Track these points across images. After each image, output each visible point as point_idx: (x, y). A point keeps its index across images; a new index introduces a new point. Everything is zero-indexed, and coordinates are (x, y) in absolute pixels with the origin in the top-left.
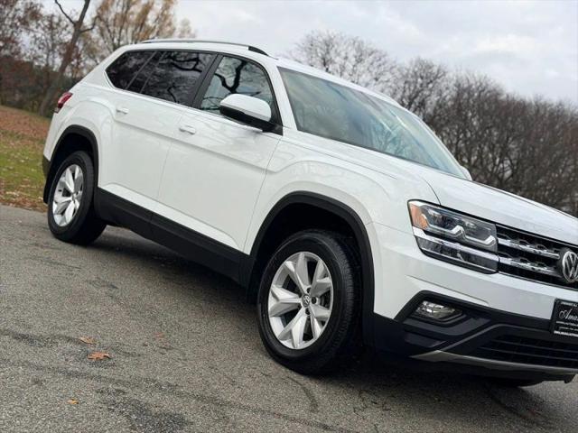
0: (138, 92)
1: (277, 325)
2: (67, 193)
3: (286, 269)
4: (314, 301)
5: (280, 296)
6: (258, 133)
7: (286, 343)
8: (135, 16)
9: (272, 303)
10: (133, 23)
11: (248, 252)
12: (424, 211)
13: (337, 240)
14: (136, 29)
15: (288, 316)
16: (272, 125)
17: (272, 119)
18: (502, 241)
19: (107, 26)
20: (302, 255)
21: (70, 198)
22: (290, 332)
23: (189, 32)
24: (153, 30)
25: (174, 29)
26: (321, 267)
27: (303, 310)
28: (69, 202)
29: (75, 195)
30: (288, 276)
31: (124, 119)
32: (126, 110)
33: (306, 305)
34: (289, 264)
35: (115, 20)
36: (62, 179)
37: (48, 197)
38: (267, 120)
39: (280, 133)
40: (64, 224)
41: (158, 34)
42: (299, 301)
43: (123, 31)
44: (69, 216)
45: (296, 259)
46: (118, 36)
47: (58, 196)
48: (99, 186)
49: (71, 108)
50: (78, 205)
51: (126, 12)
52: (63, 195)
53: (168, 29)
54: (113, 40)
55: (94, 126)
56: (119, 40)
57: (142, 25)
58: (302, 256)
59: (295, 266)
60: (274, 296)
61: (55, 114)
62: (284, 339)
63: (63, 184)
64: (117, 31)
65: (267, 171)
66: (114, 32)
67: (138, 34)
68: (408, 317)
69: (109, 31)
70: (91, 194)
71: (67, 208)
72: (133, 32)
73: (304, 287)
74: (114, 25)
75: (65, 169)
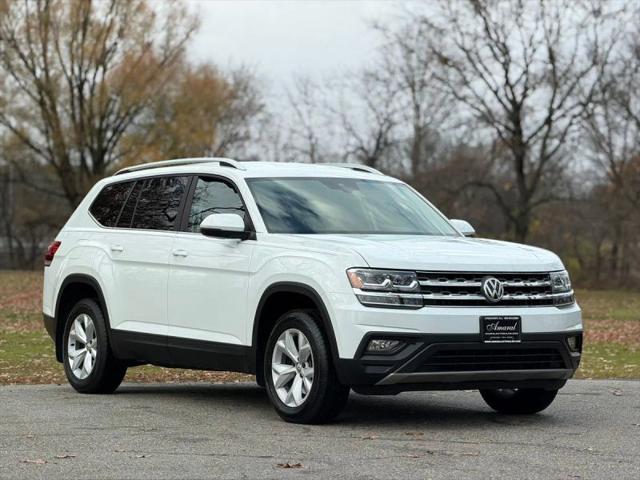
0: (128, 227)
1: (282, 394)
2: (80, 345)
3: (280, 348)
4: (304, 366)
5: (280, 370)
6: (238, 243)
7: (291, 405)
8: (67, 10)
9: (275, 378)
10: (66, 26)
11: (250, 344)
12: (358, 274)
13: (309, 314)
14: (74, 38)
15: (288, 385)
16: (248, 234)
17: (245, 229)
18: (422, 283)
19: (16, 47)
20: (287, 332)
21: (85, 349)
22: (292, 396)
23: (183, 14)
24: (109, 29)
25: (153, 15)
26: (301, 337)
27: (298, 375)
28: (85, 352)
29: (89, 345)
30: (283, 354)
31: (121, 257)
32: (120, 248)
33: (299, 371)
34: (280, 343)
35: (27, 30)
36: (72, 332)
37: (62, 355)
38: (242, 230)
39: (254, 238)
40: (86, 376)
41: (121, 34)
42: (294, 369)
43: (51, 47)
44: (89, 366)
45: (284, 338)
46: (41, 59)
47: (72, 351)
48: (112, 327)
49: (63, 257)
50: (95, 352)
51: (47, 8)
52: (77, 349)
53: (140, 18)
54: (33, 72)
55: (92, 270)
56: (46, 70)
57: (86, 23)
58: (287, 334)
59: (285, 343)
60: (276, 372)
61: (46, 268)
62: (289, 402)
63: (75, 337)
64: (38, 52)
65: (249, 274)
66: (32, 55)
67: (81, 45)
68: (363, 355)
69: (22, 56)
70: (106, 339)
71: (84, 360)
72: (70, 45)
73: (295, 357)
74: (30, 41)
75: (73, 321)
